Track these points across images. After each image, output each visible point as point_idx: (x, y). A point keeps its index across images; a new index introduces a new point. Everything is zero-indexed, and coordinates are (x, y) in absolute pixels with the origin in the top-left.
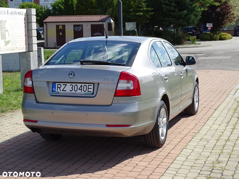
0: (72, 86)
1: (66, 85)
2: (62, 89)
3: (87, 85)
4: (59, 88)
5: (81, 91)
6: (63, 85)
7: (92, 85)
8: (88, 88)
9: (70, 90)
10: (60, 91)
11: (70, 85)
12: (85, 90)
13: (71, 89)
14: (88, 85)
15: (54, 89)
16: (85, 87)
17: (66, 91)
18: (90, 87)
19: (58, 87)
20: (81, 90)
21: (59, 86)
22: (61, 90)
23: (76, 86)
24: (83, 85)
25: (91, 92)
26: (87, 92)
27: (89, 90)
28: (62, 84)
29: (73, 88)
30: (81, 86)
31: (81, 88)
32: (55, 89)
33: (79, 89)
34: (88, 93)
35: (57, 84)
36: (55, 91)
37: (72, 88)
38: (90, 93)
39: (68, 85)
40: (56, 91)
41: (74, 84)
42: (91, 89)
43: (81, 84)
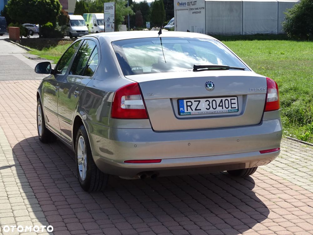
0: (208, 103)
1: (199, 101)
2: (194, 107)
3: (229, 99)
4: (189, 107)
5: (223, 108)
6: (195, 101)
7: (236, 98)
8: (231, 104)
9: (206, 109)
10: (192, 110)
11: (206, 101)
12: (227, 107)
13: (208, 107)
14: (231, 99)
15: (181, 109)
16: (227, 101)
17: (200, 110)
18: (233, 101)
19: (187, 106)
20: (222, 106)
21: (189, 104)
22: (194, 109)
23: (214, 102)
24: (224, 99)
25: (235, 108)
26: (230, 108)
27: (233, 106)
28: (193, 101)
29: (211, 105)
30: (222, 101)
31: (221, 105)
32: (184, 109)
33: (219, 106)
34: (232, 110)
35: (185, 101)
36: (184, 112)
37: (209, 105)
38: (235, 110)
39: (203, 101)
40: (186, 111)
41: (211, 100)
42: (235, 103)
43: (220, 99)
